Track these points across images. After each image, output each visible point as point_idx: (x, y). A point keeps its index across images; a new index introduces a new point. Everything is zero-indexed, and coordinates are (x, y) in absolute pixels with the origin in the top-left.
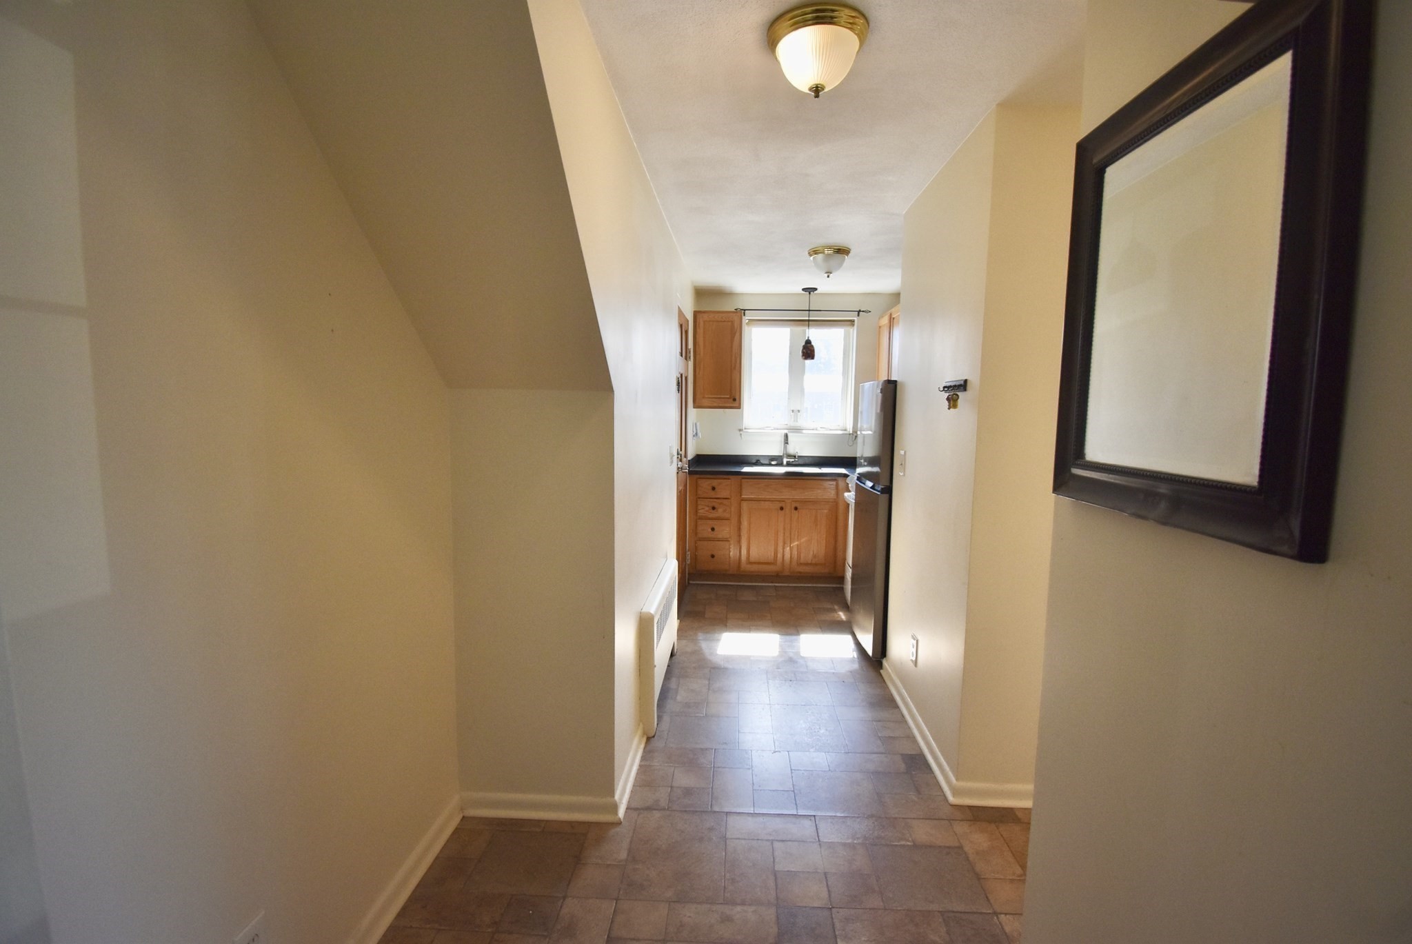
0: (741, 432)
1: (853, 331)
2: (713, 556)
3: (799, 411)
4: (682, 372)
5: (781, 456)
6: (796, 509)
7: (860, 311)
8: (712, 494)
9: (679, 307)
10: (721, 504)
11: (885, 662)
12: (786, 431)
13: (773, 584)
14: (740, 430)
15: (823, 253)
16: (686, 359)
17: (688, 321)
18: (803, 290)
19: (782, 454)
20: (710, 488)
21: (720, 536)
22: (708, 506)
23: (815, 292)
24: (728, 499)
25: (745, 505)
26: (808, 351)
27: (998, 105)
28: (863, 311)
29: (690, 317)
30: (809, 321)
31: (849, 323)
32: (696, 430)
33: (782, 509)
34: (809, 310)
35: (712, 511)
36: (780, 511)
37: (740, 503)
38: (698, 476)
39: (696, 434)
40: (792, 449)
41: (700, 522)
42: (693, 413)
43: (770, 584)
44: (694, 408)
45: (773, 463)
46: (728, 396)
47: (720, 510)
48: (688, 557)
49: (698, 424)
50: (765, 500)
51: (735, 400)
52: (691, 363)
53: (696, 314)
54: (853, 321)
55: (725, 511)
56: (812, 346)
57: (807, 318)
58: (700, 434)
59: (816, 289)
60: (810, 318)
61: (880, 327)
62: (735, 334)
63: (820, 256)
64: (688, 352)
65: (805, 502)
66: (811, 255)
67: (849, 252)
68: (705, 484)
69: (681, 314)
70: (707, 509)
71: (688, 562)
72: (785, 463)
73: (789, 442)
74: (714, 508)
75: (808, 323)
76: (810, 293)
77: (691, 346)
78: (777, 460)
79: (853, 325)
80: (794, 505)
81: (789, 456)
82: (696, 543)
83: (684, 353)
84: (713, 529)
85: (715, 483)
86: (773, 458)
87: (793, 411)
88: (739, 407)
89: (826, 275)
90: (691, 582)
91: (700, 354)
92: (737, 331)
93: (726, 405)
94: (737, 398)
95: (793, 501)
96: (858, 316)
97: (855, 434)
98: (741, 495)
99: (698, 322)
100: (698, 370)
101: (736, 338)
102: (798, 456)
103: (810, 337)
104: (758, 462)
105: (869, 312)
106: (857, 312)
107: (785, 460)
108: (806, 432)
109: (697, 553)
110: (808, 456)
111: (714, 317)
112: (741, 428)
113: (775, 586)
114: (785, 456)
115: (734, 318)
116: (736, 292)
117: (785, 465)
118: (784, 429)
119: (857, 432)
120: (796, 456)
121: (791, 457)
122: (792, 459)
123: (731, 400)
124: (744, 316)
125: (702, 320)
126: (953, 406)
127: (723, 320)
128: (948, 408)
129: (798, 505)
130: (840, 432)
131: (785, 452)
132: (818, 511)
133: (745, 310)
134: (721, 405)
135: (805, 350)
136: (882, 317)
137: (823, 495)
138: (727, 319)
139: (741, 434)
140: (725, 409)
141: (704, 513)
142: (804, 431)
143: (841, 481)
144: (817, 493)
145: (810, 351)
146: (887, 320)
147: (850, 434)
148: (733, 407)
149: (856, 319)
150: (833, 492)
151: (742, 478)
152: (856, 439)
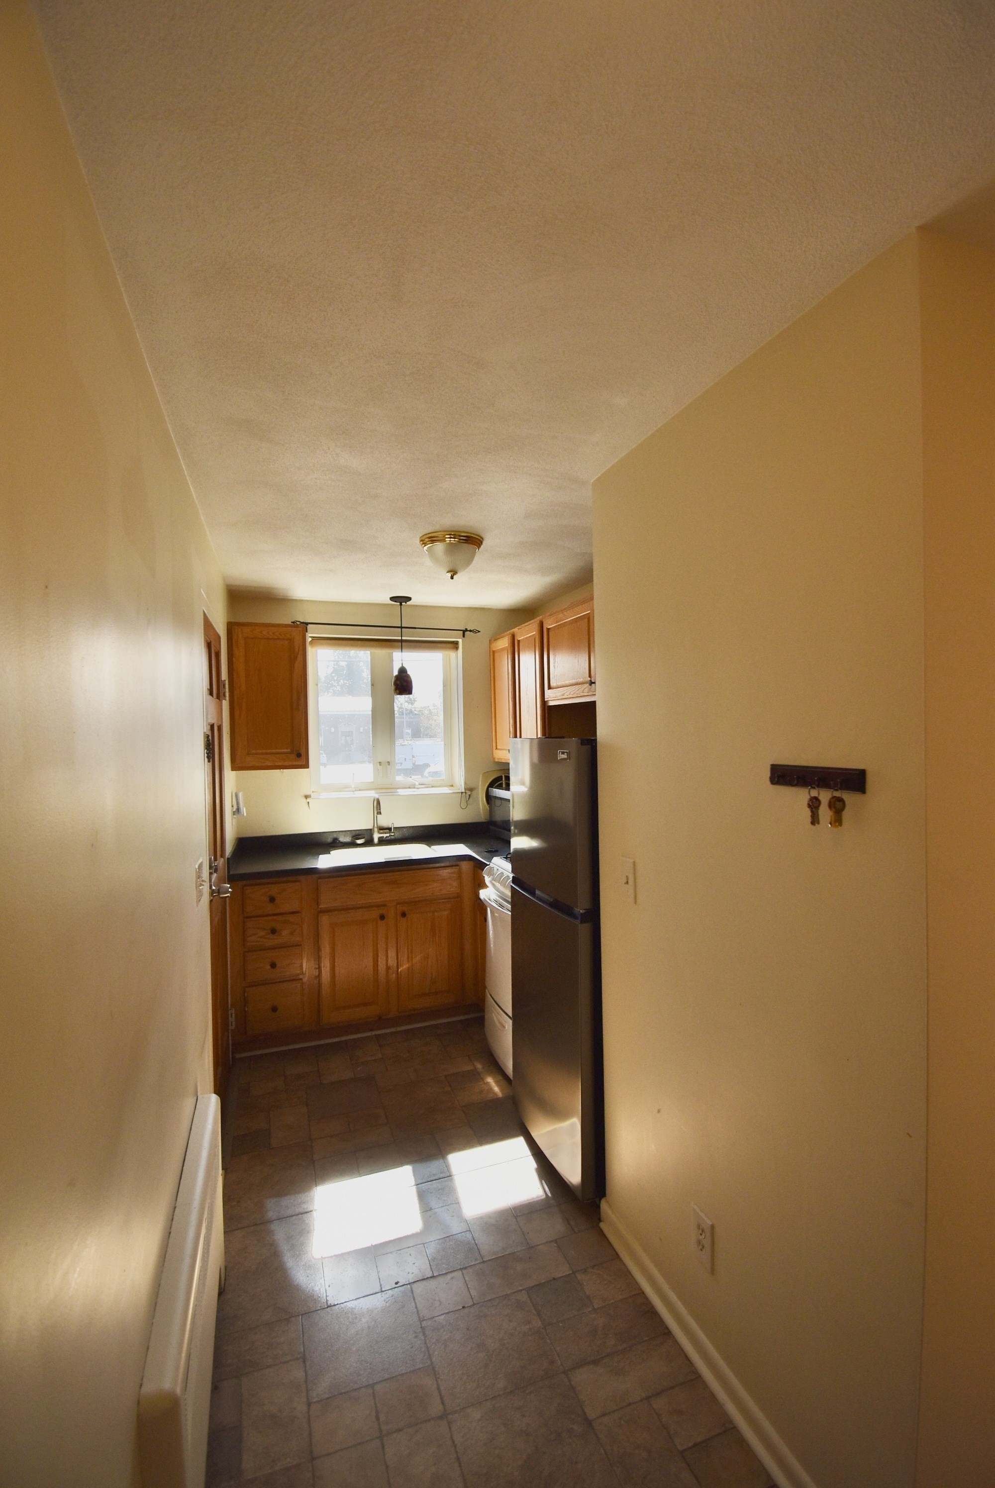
0: (308, 800)
1: (456, 657)
2: (274, 1009)
3: (389, 764)
4: (212, 721)
5: (371, 830)
6: (404, 915)
7: (466, 630)
8: (271, 909)
9: (205, 615)
10: (285, 922)
11: (604, 1205)
12: (373, 794)
13: (374, 1033)
14: (306, 797)
15: (443, 540)
16: (218, 697)
17: (219, 638)
18: (392, 599)
19: (371, 827)
20: (268, 900)
21: (286, 975)
22: (264, 930)
23: (408, 603)
24: (298, 912)
25: (325, 920)
26: (403, 684)
27: (921, 228)
28: (470, 631)
29: (221, 630)
30: (402, 641)
31: (451, 645)
32: (238, 803)
33: (382, 917)
34: (401, 627)
35: (271, 936)
36: (380, 922)
37: (318, 917)
38: (244, 882)
39: (238, 810)
40: (384, 821)
41: (250, 956)
42: (231, 777)
43: (369, 1034)
44: (232, 770)
45: (359, 842)
46: (288, 751)
47: (285, 933)
48: (232, 1019)
49: (240, 795)
50: (356, 908)
51: (299, 755)
52: (225, 704)
53: (231, 627)
54: (456, 644)
55: (292, 933)
56: (409, 678)
57: (400, 638)
58: (244, 811)
59: (409, 599)
60: (403, 638)
61: (494, 652)
62: (296, 658)
63: (439, 547)
64: (221, 686)
65: (415, 903)
66: (425, 544)
67: (482, 543)
68: (258, 894)
69: (208, 625)
70: (262, 933)
71: (232, 1027)
72: (376, 840)
73: (382, 811)
74: (273, 931)
75: (402, 644)
76: (401, 604)
77: (224, 676)
78: (363, 838)
79: (457, 648)
80: (400, 908)
81: (381, 829)
82: (245, 992)
83: (215, 690)
84: (273, 965)
85: (274, 890)
86: (357, 834)
87: (380, 764)
88: (306, 765)
89: (449, 575)
90: (238, 1056)
92: (298, 653)
93: (286, 764)
94: (303, 752)
95: (398, 904)
96: (464, 636)
97: (469, 793)
98: (318, 904)
99: (234, 639)
100: (237, 713)
101: (298, 664)
102: (394, 828)
103: (402, 664)
104: (336, 842)
105: (479, 632)
106: (462, 632)
107: (376, 837)
108: (401, 792)
109: (246, 1009)
110: (407, 827)
111: (261, 632)
112: (308, 793)
113: (375, 1035)
114: (376, 830)
115: (291, 635)
116: (294, 598)
117: (376, 844)
118: (373, 792)
119: (471, 790)
120: (391, 828)
121: (385, 831)
122: (385, 833)
123: (293, 756)
124: (307, 633)
125: (240, 636)
126: (832, 823)
127: (276, 637)
128: (816, 824)
129: (405, 909)
130: (447, 790)
131: (376, 825)
132: (436, 914)
133: (307, 624)
134: (277, 764)
135: (398, 682)
136: (499, 639)
137: (441, 890)
138: (281, 635)
139: (308, 802)
140: (285, 770)
141: (257, 941)
142: (398, 790)
143: (465, 866)
144: (433, 888)
145: (405, 684)
146: (507, 643)
147: (462, 793)
148: (295, 765)
149: (460, 641)
150: (455, 884)
151: (320, 878)
152: (471, 799)
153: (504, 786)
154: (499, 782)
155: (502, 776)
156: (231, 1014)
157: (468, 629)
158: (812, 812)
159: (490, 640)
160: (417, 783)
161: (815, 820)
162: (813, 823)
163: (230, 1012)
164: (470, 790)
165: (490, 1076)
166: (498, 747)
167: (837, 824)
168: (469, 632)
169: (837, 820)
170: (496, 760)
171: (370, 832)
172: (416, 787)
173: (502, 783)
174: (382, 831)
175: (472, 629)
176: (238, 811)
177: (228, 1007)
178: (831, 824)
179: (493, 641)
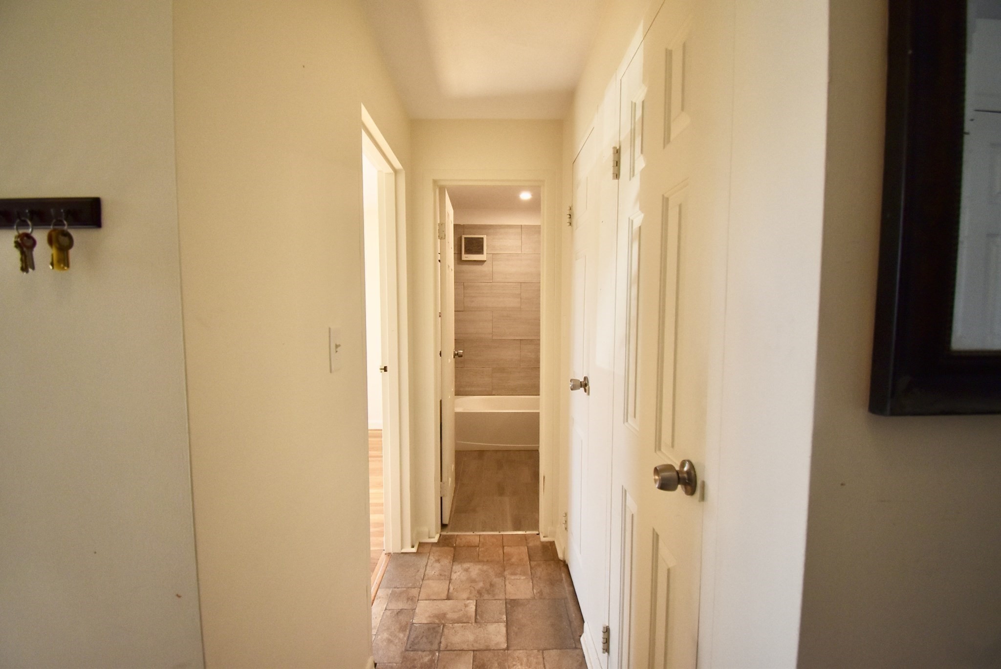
126: (55, 262)
128: (30, 270)
158: (23, 253)
161: (27, 264)
162: (24, 269)
167: (62, 265)
169: (63, 260)
178: (52, 264)
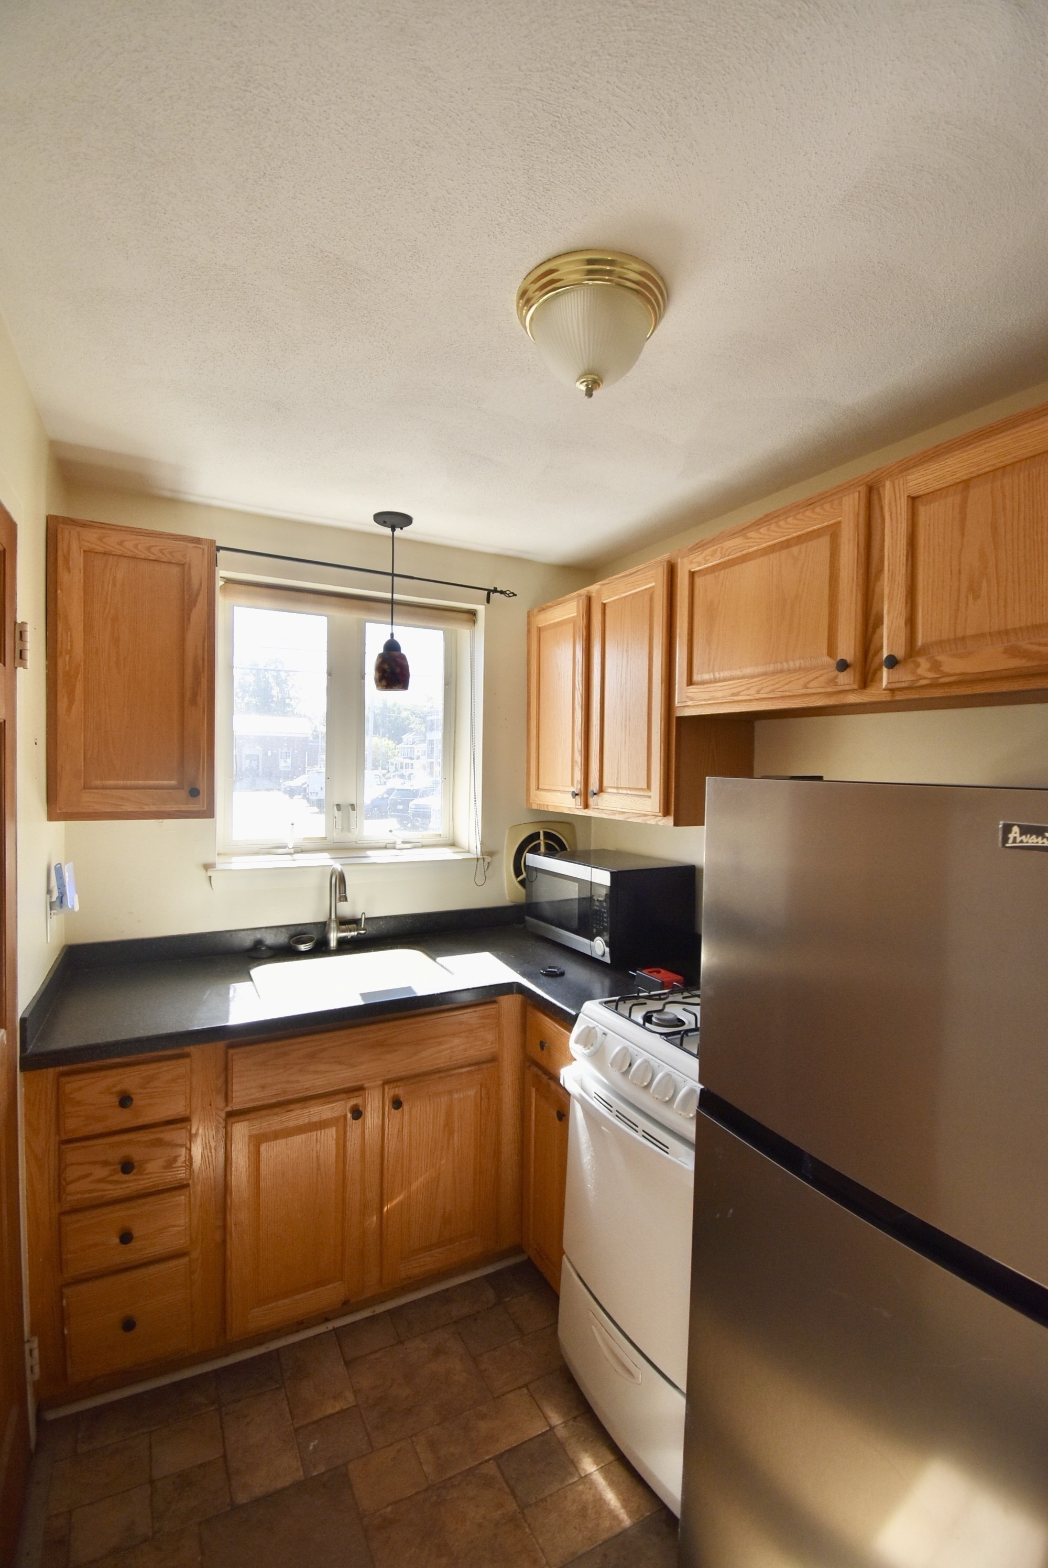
0: (210, 872)
1: (472, 640)
2: (129, 1325)
3: (353, 806)
5: (325, 924)
6: (397, 1102)
7: (495, 590)
8: (122, 1118)
10: (159, 1143)
12: (332, 861)
14: (207, 867)
18: (380, 518)
19: (325, 920)
20: (115, 1100)
21: (157, 1249)
22: (105, 1163)
24: (181, 1122)
25: (242, 1130)
26: (392, 672)
28: (502, 592)
31: (465, 616)
33: (354, 1113)
34: (393, 575)
35: (121, 1177)
36: (350, 1123)
37: (226, 1128)
38: (60, 1069)
39: (62, 898)
40: (353, 907)
41: (74, 1155)
42: (43, 832)
43: (321, 1329)
44: (49, 819)
45: (303, 948)
46: (173, 783)
47: (153, 1169)
50: (304, 1100)
51: (194, 793)
53: (55, 527)
54: (473, 614)
55: (167, 1166)
56: (403, 658)
58: (73, 901)
59: (408, 520)
62: (193, 603)
64: (13, 636)
65: (419, 1079)
66: (529, 302)
68: (93, 1090)
70: (101, 1172)
72: (333, 944)
74: (127, 1167)
78: (309, 941)
79: (474, 622)
80: (391, 1092)
81: (344, 922)
82: (61, 1296)
84: (126, 1238)
85: (129, 1079)
86: (299, 933)
87: (339, 806)
88: (209, 813)
89: (584, 389)
90: (51, 1416)
91: (70, 652)
92: (198, 594)
93: (167, 808)
94: (203, 787)
95: (386, 1082)
96: (488, 601)
97: (488, 859)
98: (227, 1099)
99: (60, 554)
100: (62, 703)
101: (197, 614)
102: (366, 919)
103: (392, 635)
104: (260, 949)
105: (516, 595)
106: (486, 592)
107: (334, 937)
108: (375, 856)
109: (66, 1332)
110: (386, 917)
111: (121, 543)
112: (209, 860)
113: (334, 1329)
114: (333, 925)
115: (184, 556)
116: (193, 498)
117: (333, 951)
118: (326, 855)
119: (491, 854)
120: (360, 919)
121: (350, 926)
122: (351, 931)
123: (183, 794)
124: (216, 568)
125: (75, 546)
127: (152, 557)
129: (400, 1091)
130: (447, 854)
131: (333, 916)
132: (456, 1096)
133: (219, 549)
134: (147, 809)
135: (386, 667)
136: (551, 607)
137: (465, 1050)
138: (163, 554)
139: (210, 877)
140: (165, 820)
141: (90, 1191)
142: (369, 853)
143: (510, 1004)
144: (451, 1048)
145: (398, 670)
146: (575, 610)
147: (478, 859)
148: (188, 812)
149: (481, 609)
150: (490, 1037)
151: (231, 1046)
152: (490, 868)
153: (542, 849)
154: (533, 842)
155: (539, 833)
156: (31, 1351)
157: (499, 589)
159: (529, 613)
160: (399, 841)
163: (27, 1347)
164: (489, 853)
165: (586, 1451)
166: (540, 787)
168: (498, 594)
170: (535, 807)
171: (323, 927)
172: (398, 847)
173: (540, 843)
174: (343, 927)
175: (504, 590)
176: (62, 902)
177: (23, 1335)
179: (536, 611)
